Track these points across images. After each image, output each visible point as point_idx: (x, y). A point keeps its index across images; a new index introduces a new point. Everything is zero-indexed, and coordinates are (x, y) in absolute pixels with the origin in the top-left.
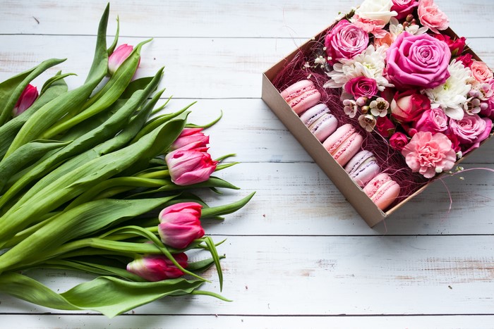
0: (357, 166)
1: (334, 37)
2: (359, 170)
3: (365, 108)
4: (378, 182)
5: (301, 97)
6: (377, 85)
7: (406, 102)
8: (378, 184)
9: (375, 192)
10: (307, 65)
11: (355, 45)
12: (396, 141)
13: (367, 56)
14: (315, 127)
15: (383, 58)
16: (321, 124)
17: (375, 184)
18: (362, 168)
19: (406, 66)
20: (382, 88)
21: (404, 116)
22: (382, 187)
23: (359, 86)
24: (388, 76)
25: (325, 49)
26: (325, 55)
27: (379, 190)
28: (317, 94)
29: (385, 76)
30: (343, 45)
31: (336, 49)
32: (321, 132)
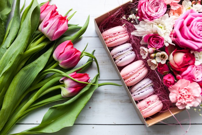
0: (140, 89)
1: (144, 4)
2: (141, 91)
3: (153, 55)
4: (150, 101)
5: (116, 38)
6: (164, 42)
7: (180, 57)
8: (149, 103)
9: (146, 107)
10: (124, 17)
11: (157, 11)
12: (166, 81)
13: (163, 20)
14: (120, 59)
15: (172, 24)
16: (124, 57)
17: (148, 103)
18: (142, 90)
19: (186, 34)
20: (167, 45)
21: (176, 66)
22: (152, 105)
23: (153, 40)
24: (172, 38)
25: (137, 10)
26: (136, 14)
27: (149, 107)
28: (127, 37)
29: (171, 37)
30: (149, 10)
31: (144, 13)
32: (123, 62)
